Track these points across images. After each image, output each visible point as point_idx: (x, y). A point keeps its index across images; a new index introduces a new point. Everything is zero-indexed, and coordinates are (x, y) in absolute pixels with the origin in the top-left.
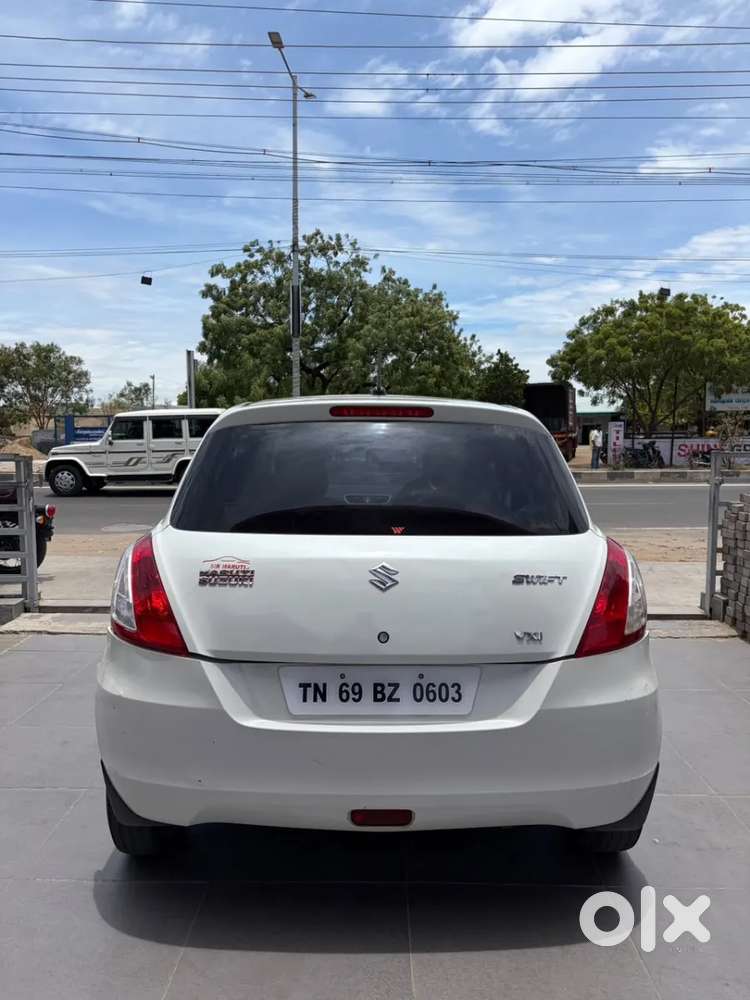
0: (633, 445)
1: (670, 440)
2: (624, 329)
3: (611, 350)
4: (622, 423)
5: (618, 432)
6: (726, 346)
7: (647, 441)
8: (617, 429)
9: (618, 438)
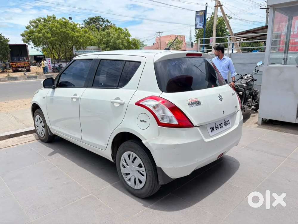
0: (55, 65)
1: (65, 64)
2: (46, 27)
3: (44, 34)
4: (50, 58)
5: (49, 61)
6: (79, 35)
7: (59, 64)
8: (49, 60)
9: (49, 63)
